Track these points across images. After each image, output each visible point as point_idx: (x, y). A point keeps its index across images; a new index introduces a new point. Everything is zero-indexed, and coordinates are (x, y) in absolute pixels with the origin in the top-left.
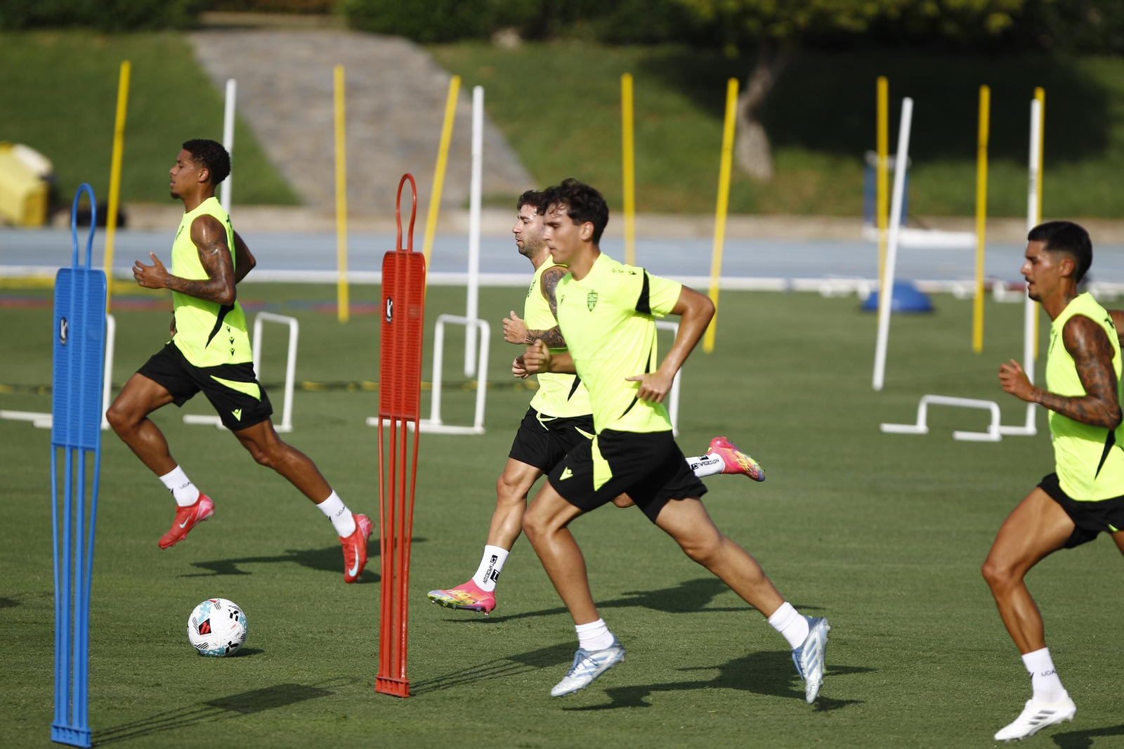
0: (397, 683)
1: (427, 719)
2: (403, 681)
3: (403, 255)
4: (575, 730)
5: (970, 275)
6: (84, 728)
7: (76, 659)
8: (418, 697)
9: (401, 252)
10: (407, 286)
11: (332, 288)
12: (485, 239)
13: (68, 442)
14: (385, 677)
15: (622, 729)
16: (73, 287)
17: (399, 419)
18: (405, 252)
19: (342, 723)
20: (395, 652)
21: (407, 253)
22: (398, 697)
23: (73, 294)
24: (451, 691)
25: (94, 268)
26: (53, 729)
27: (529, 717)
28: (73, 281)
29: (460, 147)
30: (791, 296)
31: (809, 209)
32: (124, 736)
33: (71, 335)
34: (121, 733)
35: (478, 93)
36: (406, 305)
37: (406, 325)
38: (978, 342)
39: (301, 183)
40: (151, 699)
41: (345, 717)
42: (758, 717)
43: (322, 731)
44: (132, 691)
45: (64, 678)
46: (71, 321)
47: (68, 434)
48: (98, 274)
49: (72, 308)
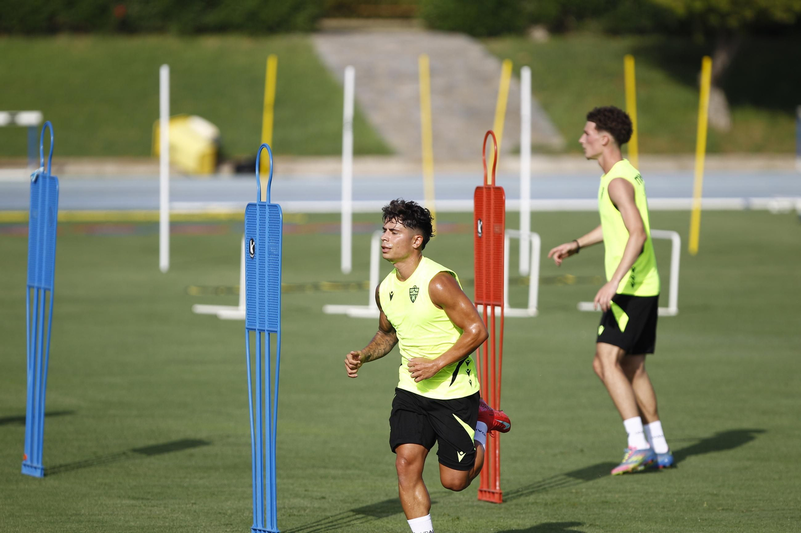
0: (493, 493)
1: (517, 518)
2: (498, 491)
3: (488, 188)
4: (623, 524)
6: (275, 530)
7: (268, 481)
8: (509, 503)
9: (487, 187)
10: (492, 211)
12: (534, 178)
13: (257, 327)
14: (484, 489)
15: (656, 522)
16: (258, 217)
17: (489, 305)
19: (456, 523)
20: (491, 471)
21: (491, 187)
22: (494, 503)
23: (258, 222)
24: (531, 498)
25: (272, 202)
26: (253, 531)
27: (589, 515)
28: (258, 212)
29: (513, 113)
30: (748, 213)
31: (758, 149)
33: (257, 251)
35: (526, 74)
36: (492, 224)
37: (492, 238)
39: (394, 139)
40: (319, 508)
41: (458, 518)
42: (753, 512)
43: (443, 528)
44: (305, 503)
45: (259, 494)
46: (257, 241)
47: (257, 321)
48: (275, 206)
49: (258, 232)
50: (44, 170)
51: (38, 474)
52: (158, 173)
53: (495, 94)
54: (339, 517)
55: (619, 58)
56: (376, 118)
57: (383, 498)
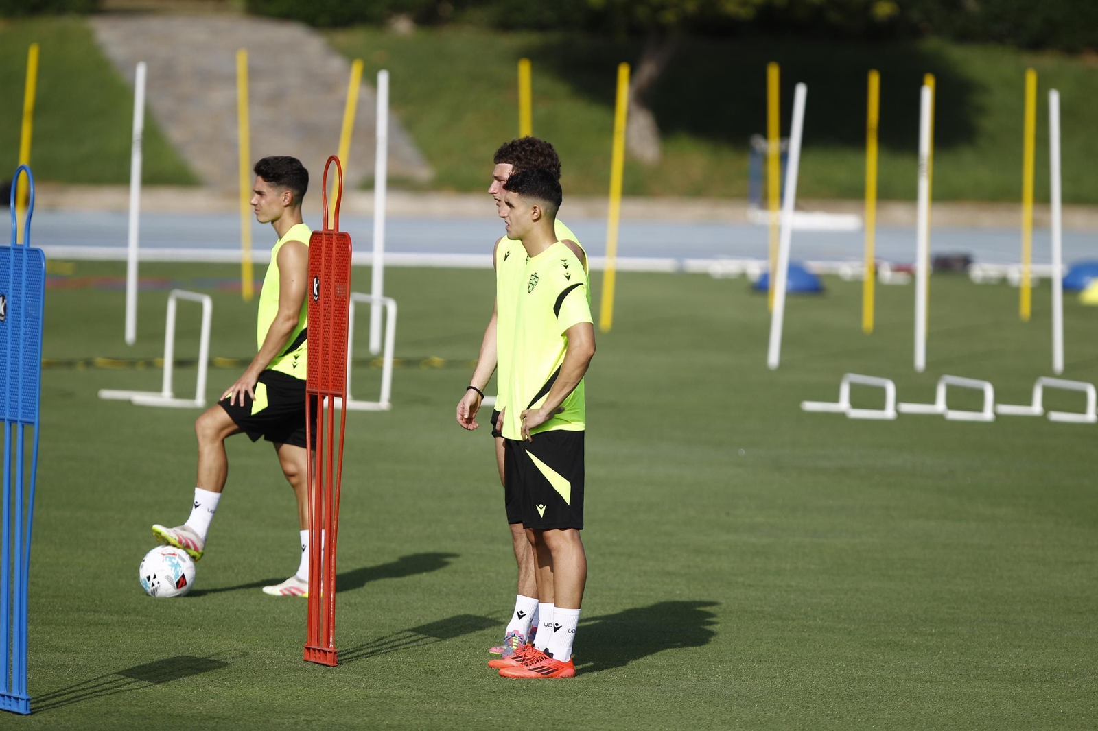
0: (325, 652)
2: (331, 650)
3: (329, 234)
5: (859, 256)
6: (23, 695)
7: (16, 628)
8: (345, 666)
9: (327, 232)
10: (334, 266)
11: (236, 268)
12: (390, 220)
13: (7, 416)
14: (313, 647)
16: (12, 266)
17: (326, 395)
18: (331, 232)
20: (323, 622)
21: (333, 233)
22: (327, 666)
23: (11, 272)
25: (32, 246)
28: (12, 259)
29: (364, 132)
30: (682, 278)
31: (696, 191)
33: (10, 311)
35: (383, 78)
36: (333, 284)
37: (332, 303)
38: (868, 321)
39: (200, 164)
43: (254, 698)
45: (3, 646)
46: (10, 298)
47: (7, 407)
48: (37, 251)
49: (11, 286)
53: (342, 105)
55: (513, 62)
56: (175, 134)
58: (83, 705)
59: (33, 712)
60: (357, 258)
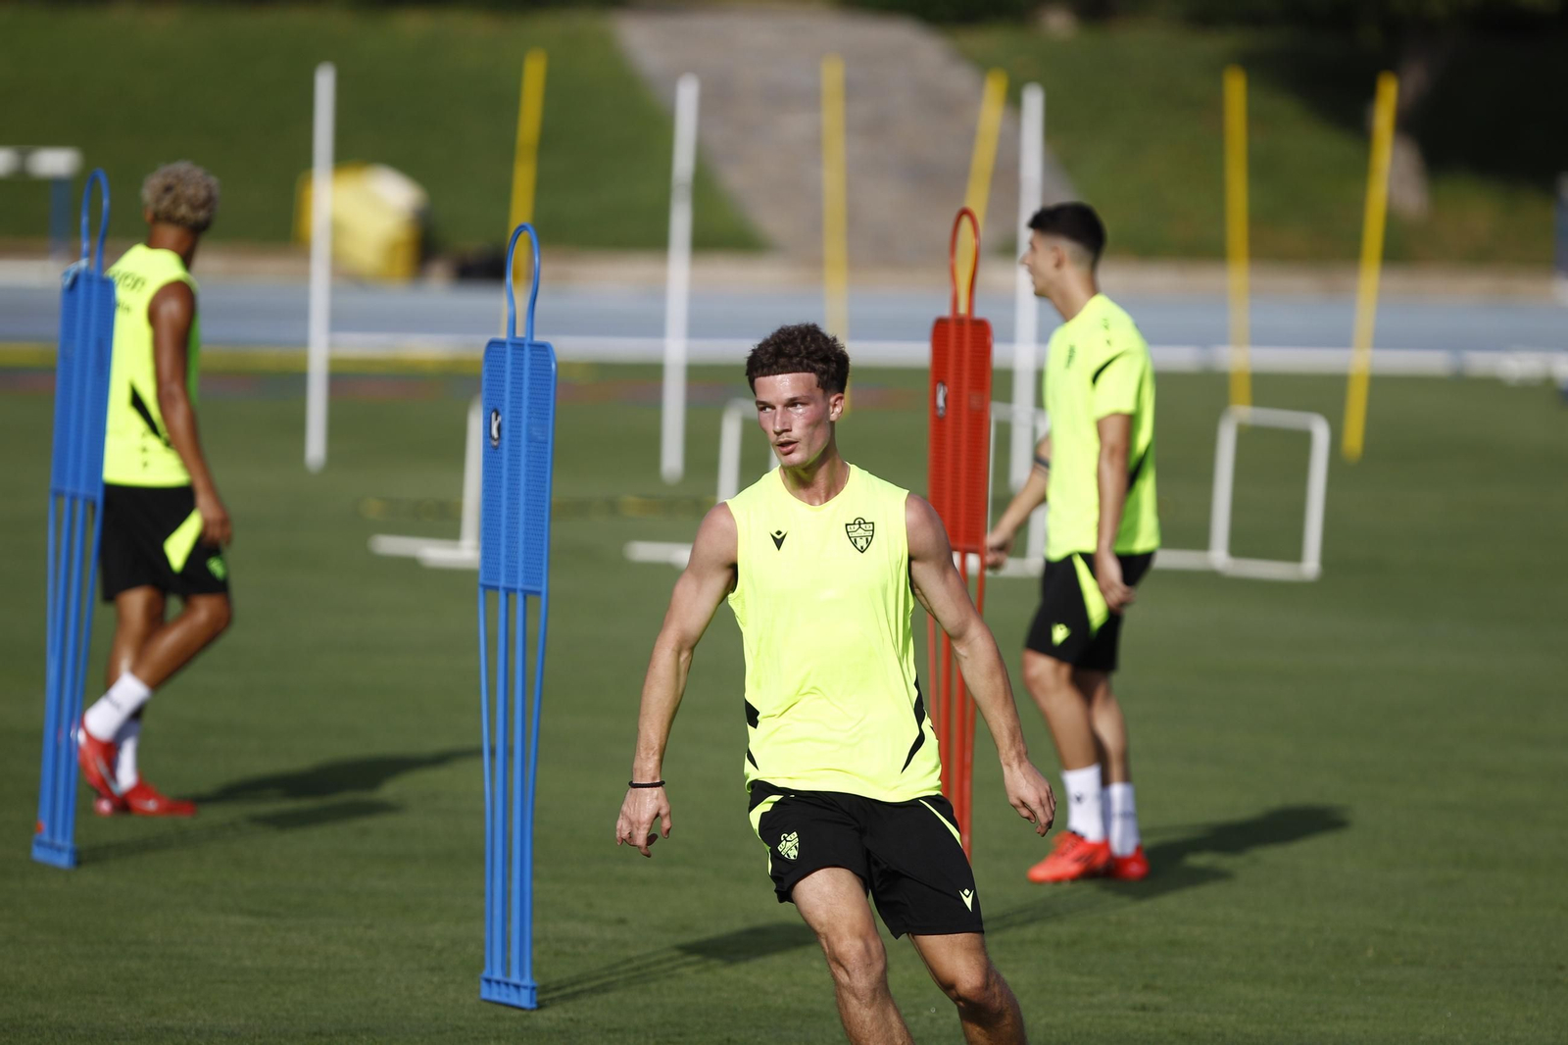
3: (959, 321)
6: (527, 982)
7: (515, 886)
9: (957, 318)
10: (966, 366)
13: (502, 583)
16: (508, 367)
18: (963, 319)
21: (966, 320)
23: (508, 377)
24: (1030, 932)
25: (538, 339)
26: (484, 985)
28: (509, 358)
29: (1006, 174)
30: (1460, 383)
32: (583, 991)
33: (505, 433)
34: (578, 988)
35: (1034, 102)
36: (965, 391)
37: (965, 419)
39: (770, 221)
40: (614, 941)
44: (589, 930)
45: (498, 911)
46: (506, 414)
47: (503, 571)
48: (544, 348)
49: (507, 396)
50: (90, 264)
51: (64, 860)
52: (306, 275)
53: (970, 136)
54: (652, 959)
55: (1215, 73)
56: (735, 179)
57: (738, 924)
58: (612, 997)
59: (540, 1006)
60: (999, 353)
